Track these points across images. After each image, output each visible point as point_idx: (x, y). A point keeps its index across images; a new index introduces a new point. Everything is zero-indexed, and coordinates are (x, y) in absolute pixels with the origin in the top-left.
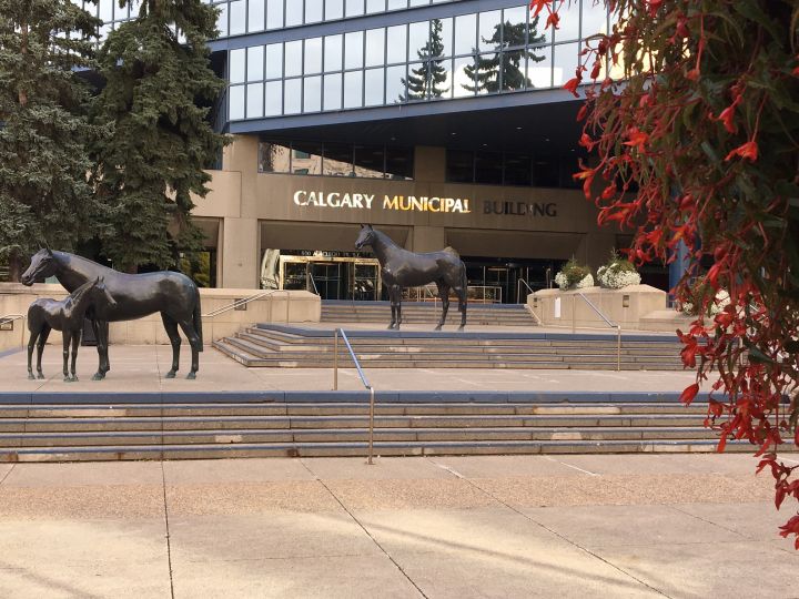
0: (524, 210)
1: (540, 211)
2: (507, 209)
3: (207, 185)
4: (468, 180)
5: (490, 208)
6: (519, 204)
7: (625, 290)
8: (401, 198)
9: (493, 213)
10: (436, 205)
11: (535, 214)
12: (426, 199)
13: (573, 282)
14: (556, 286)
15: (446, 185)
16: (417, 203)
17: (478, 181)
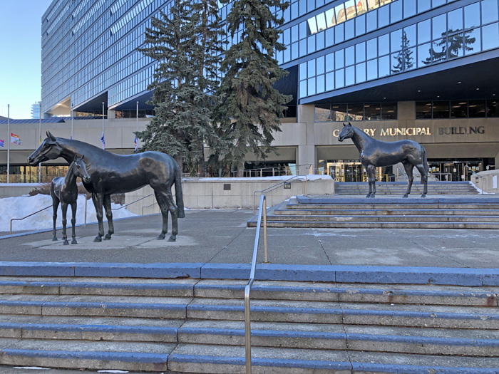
0: (463, 131)
1: (474, 131)
2: (453, 131)
5: (442, 132)
6: (460, 128)
8: (391, 129)
9: (444, 134)
10: (411, 132)
11: (470, 133)
12: (404, 129)
15: (416, 121)
16: (400, 131)
17: (435, 117)
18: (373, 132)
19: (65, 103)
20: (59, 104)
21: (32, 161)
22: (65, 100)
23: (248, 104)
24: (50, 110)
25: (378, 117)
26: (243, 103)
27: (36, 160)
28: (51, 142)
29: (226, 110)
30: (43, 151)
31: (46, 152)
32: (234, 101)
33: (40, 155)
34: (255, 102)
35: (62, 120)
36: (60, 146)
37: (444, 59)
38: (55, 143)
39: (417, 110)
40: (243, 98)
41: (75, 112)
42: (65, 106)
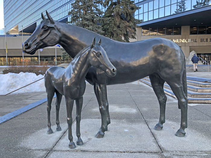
2: (207, 40)
8: (178, 40)
9: (203, 42)
12: (184, 39)
15: (190, 35)
16: (182, 41)
17: (199, 34)
19: (15, 28)
20: (12, 29)
21: (29, 48)
22: (15, 27)
23: (120, 24)
24: (8, 32)
25: (172, 33)
26: (118, 23)
27: (33, 47)
28: (50, 25)
29: (108, 27)
30: (41, 35)
31: (44, 36)
32: (113, 22)
33: (38, 41)
34: (124, 23)
35: (15, 36)
36: (59, 30)
37: (202, 6)
38: (53, 26)
39: (190, 30)
40: (118, 20)
41: (20, 33)
42: (15, 30)
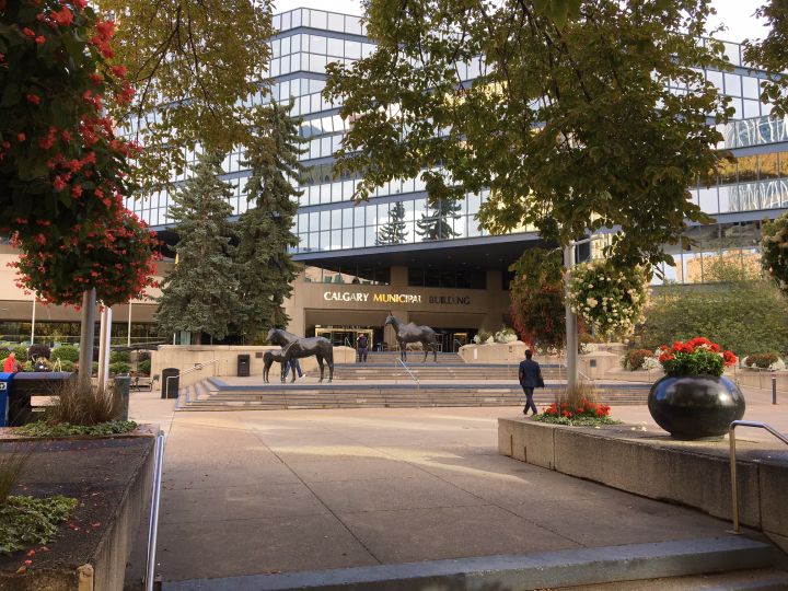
0: (451, 301)
1: (461, 301)
2: (442, 300)
3: (291, 292)
4: (421, 285)
5: (432, 300)
6: (449, 298)
7: (509, 344)
8: (384, 296)
9: (434, 303)
10: (403, 299)
11: (457, 303)
13: (483, 340)
14: (474, 342)
15: (408, 287)
16: (393, 299)
17: (426, 285)
18: (366, 297)
39: (409, 276)
